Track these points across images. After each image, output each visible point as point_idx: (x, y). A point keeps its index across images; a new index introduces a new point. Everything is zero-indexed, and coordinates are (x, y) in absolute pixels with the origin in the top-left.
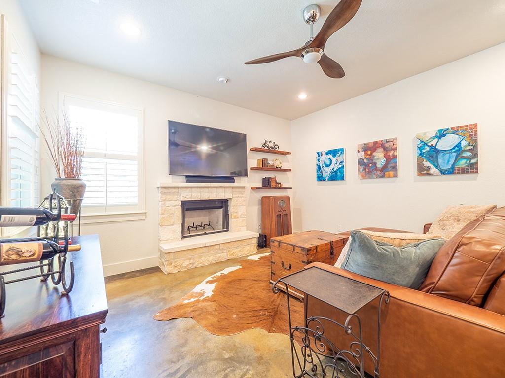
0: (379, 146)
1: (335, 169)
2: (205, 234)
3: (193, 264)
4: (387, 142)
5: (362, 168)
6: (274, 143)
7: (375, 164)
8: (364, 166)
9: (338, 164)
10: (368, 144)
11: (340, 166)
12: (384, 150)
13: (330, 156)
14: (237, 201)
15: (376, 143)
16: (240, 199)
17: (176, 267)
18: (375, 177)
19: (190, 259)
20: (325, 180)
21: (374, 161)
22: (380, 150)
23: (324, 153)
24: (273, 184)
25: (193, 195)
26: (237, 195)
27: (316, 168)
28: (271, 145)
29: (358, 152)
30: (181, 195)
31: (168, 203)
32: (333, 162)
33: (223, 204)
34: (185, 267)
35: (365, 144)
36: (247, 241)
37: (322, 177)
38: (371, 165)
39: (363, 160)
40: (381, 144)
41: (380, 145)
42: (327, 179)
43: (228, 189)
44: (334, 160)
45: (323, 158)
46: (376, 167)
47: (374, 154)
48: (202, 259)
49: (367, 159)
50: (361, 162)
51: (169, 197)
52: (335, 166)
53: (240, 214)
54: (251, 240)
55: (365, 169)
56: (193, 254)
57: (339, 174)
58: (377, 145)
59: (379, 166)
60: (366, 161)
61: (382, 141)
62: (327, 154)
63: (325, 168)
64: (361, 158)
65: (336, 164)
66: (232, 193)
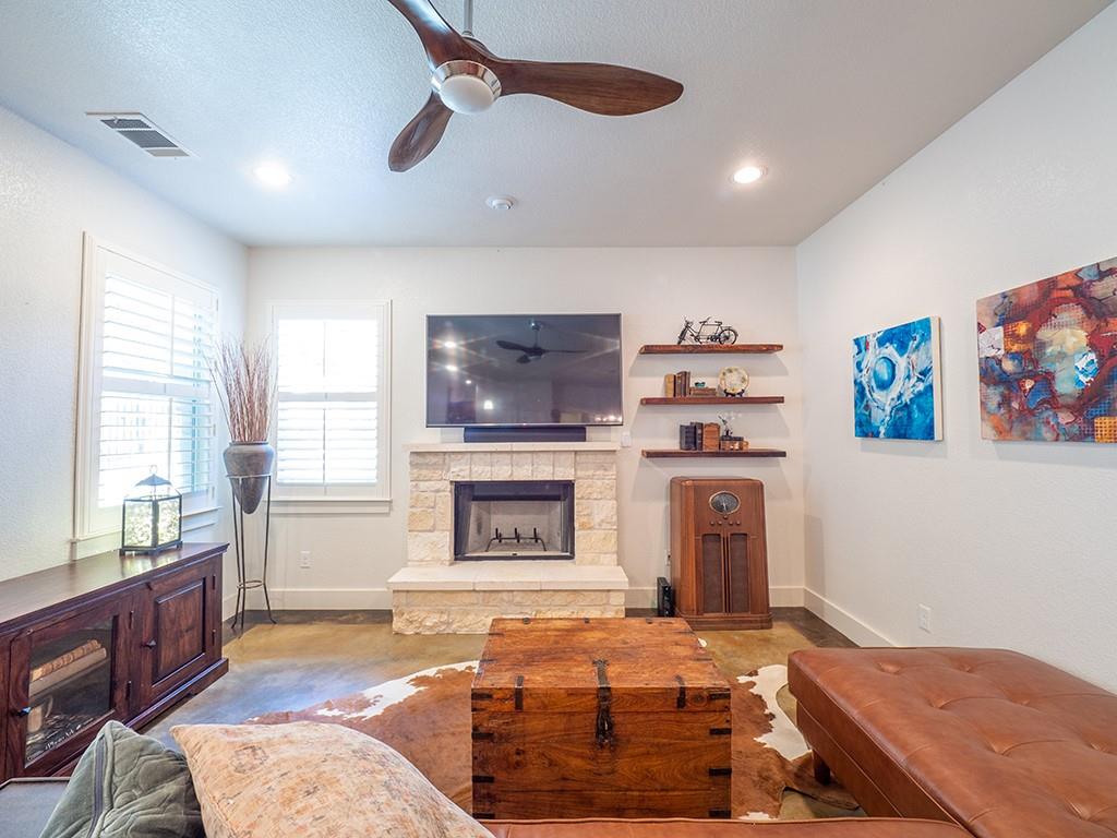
0: (1066, 300)
1: (906, 398)
2: (514, 558)
3: (448, 624)
4: (1102, 275)
5: (995, 395)
6: (720, 324)
7: (1048, 379)
8: (1001, 389)
9: (914, 380)
10: (1016, 292)
11: (921, 387)
12: (1089, 314)
13: (890, 350)
14: (590, 486)
15: (1049, 286)
16: (599, 483)
17: (411, 622)
18: (1049, 435)
19: (442, 613)
20: (876, 435)
21: (1044, 366)
22: (1071, 314)
23: (873, 342)
24: (709, 444)
25: (475, 469)
26: (590, 473)
27: (852, 390)
28: (710, 331)
29: (981, 329)
30: (448, 470)
31: (423, 485)
32: (901, 372)
33: (562, 492)
34: (431, 628)
35: (1004, 296)
36: (593, 595)
37: (869, 422)
38: (1029, 384)
39: (999, 362)
40: (1074, 289)
41: (1069, 293)
42: (882, 430)
43: (563, 457)
44: (901, 363)
45: (870, 358)
46: (1053, 393)
47: (1044, 334)
48: (470, 617)
49: (1014, 356)
50: (990, 374)
51: (424, 472)
52: (905, 388)
53: (597, 520)
54: (604, 594)
55: (1005, 401)
56: (449, 603)
57: (916, 415)
58: (1056, 294)
59: (1065, 386)
60: (1009, 366)
61: (1076, 274)
62: (881, 342)
63: (878, 394)
64: (992, 353)
65: (909, 377)
66: (576, 465)
